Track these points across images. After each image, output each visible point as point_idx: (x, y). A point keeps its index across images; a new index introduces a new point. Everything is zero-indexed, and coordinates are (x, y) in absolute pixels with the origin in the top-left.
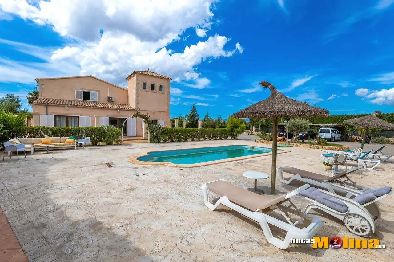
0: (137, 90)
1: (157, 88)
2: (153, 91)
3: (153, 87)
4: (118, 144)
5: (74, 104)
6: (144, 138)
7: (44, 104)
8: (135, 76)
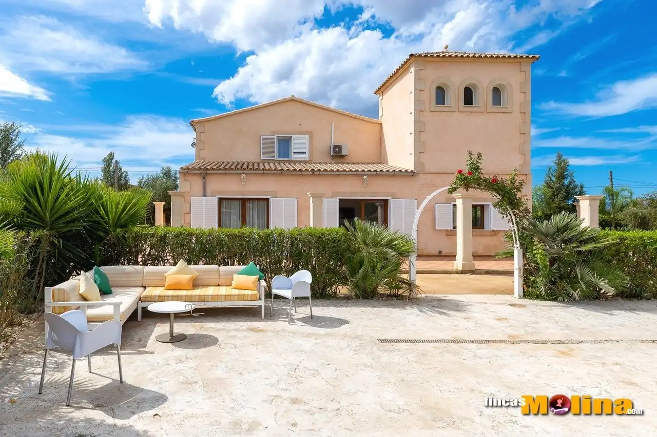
0: (419, 111)
1: (483, 97)
2: (468, 108)
3: (469, 97)
4: (397, 296)
5: (259, 166)
6: (460, 268)
7: (199, 172)
8: (412, 70)
